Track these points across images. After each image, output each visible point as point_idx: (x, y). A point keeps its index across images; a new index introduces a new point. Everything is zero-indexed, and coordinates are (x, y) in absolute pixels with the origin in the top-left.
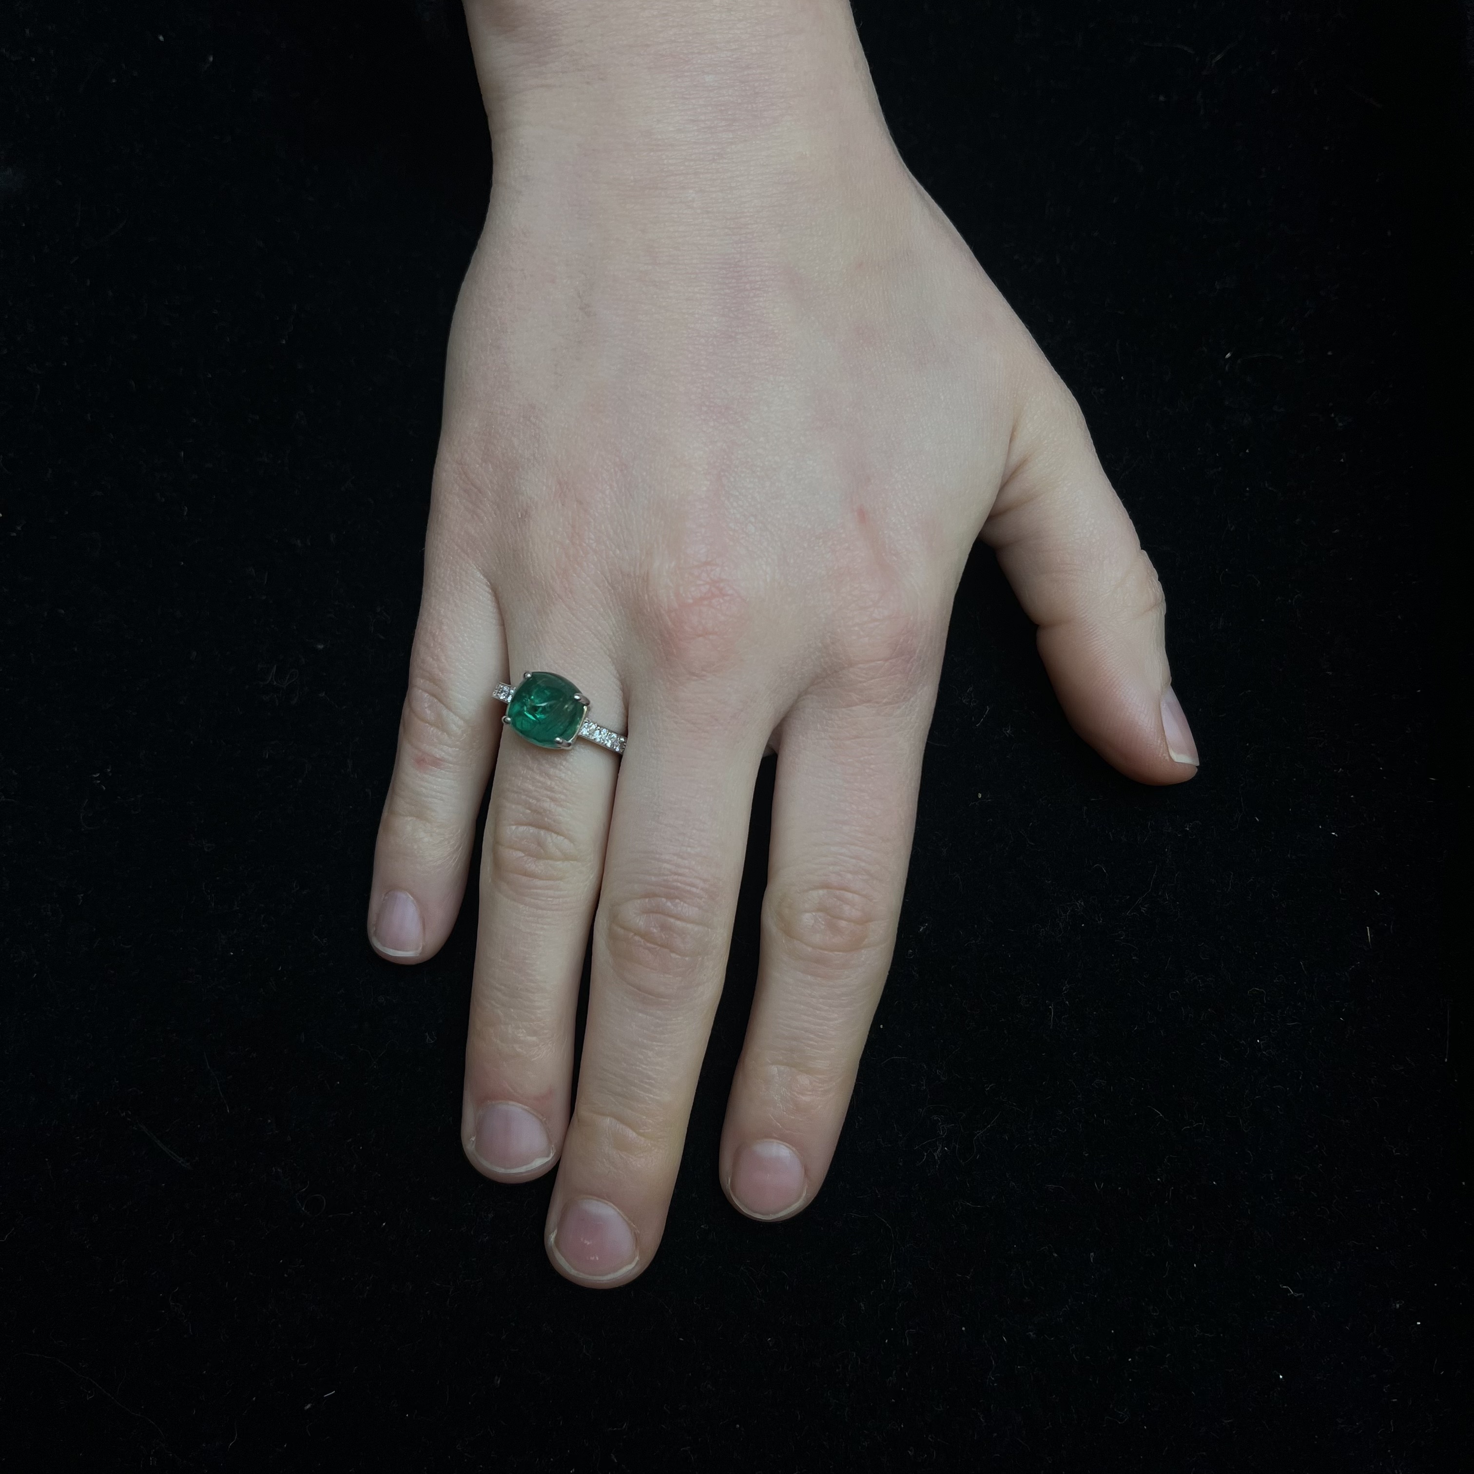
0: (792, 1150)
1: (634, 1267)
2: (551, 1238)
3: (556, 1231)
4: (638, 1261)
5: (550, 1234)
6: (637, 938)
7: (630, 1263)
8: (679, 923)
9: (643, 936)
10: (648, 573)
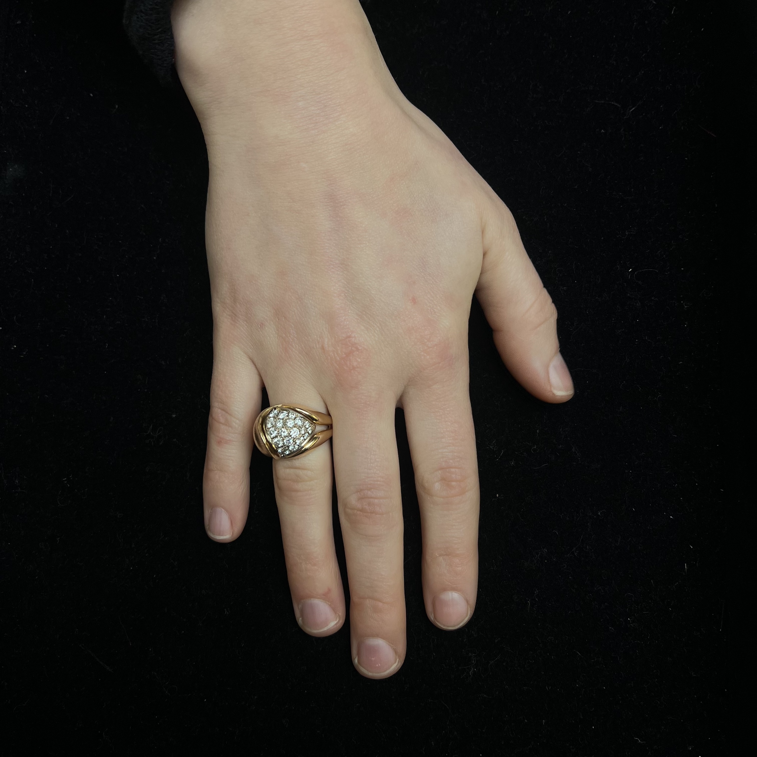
0: (459, 594)
1: (398, 664)
2: (356, 661)
3: (357, 657)
4: (398, 661)
5: (355, 659)
6: (358, 512)
7: (395, 663)
8: (376, 501)
9: (361, 511)
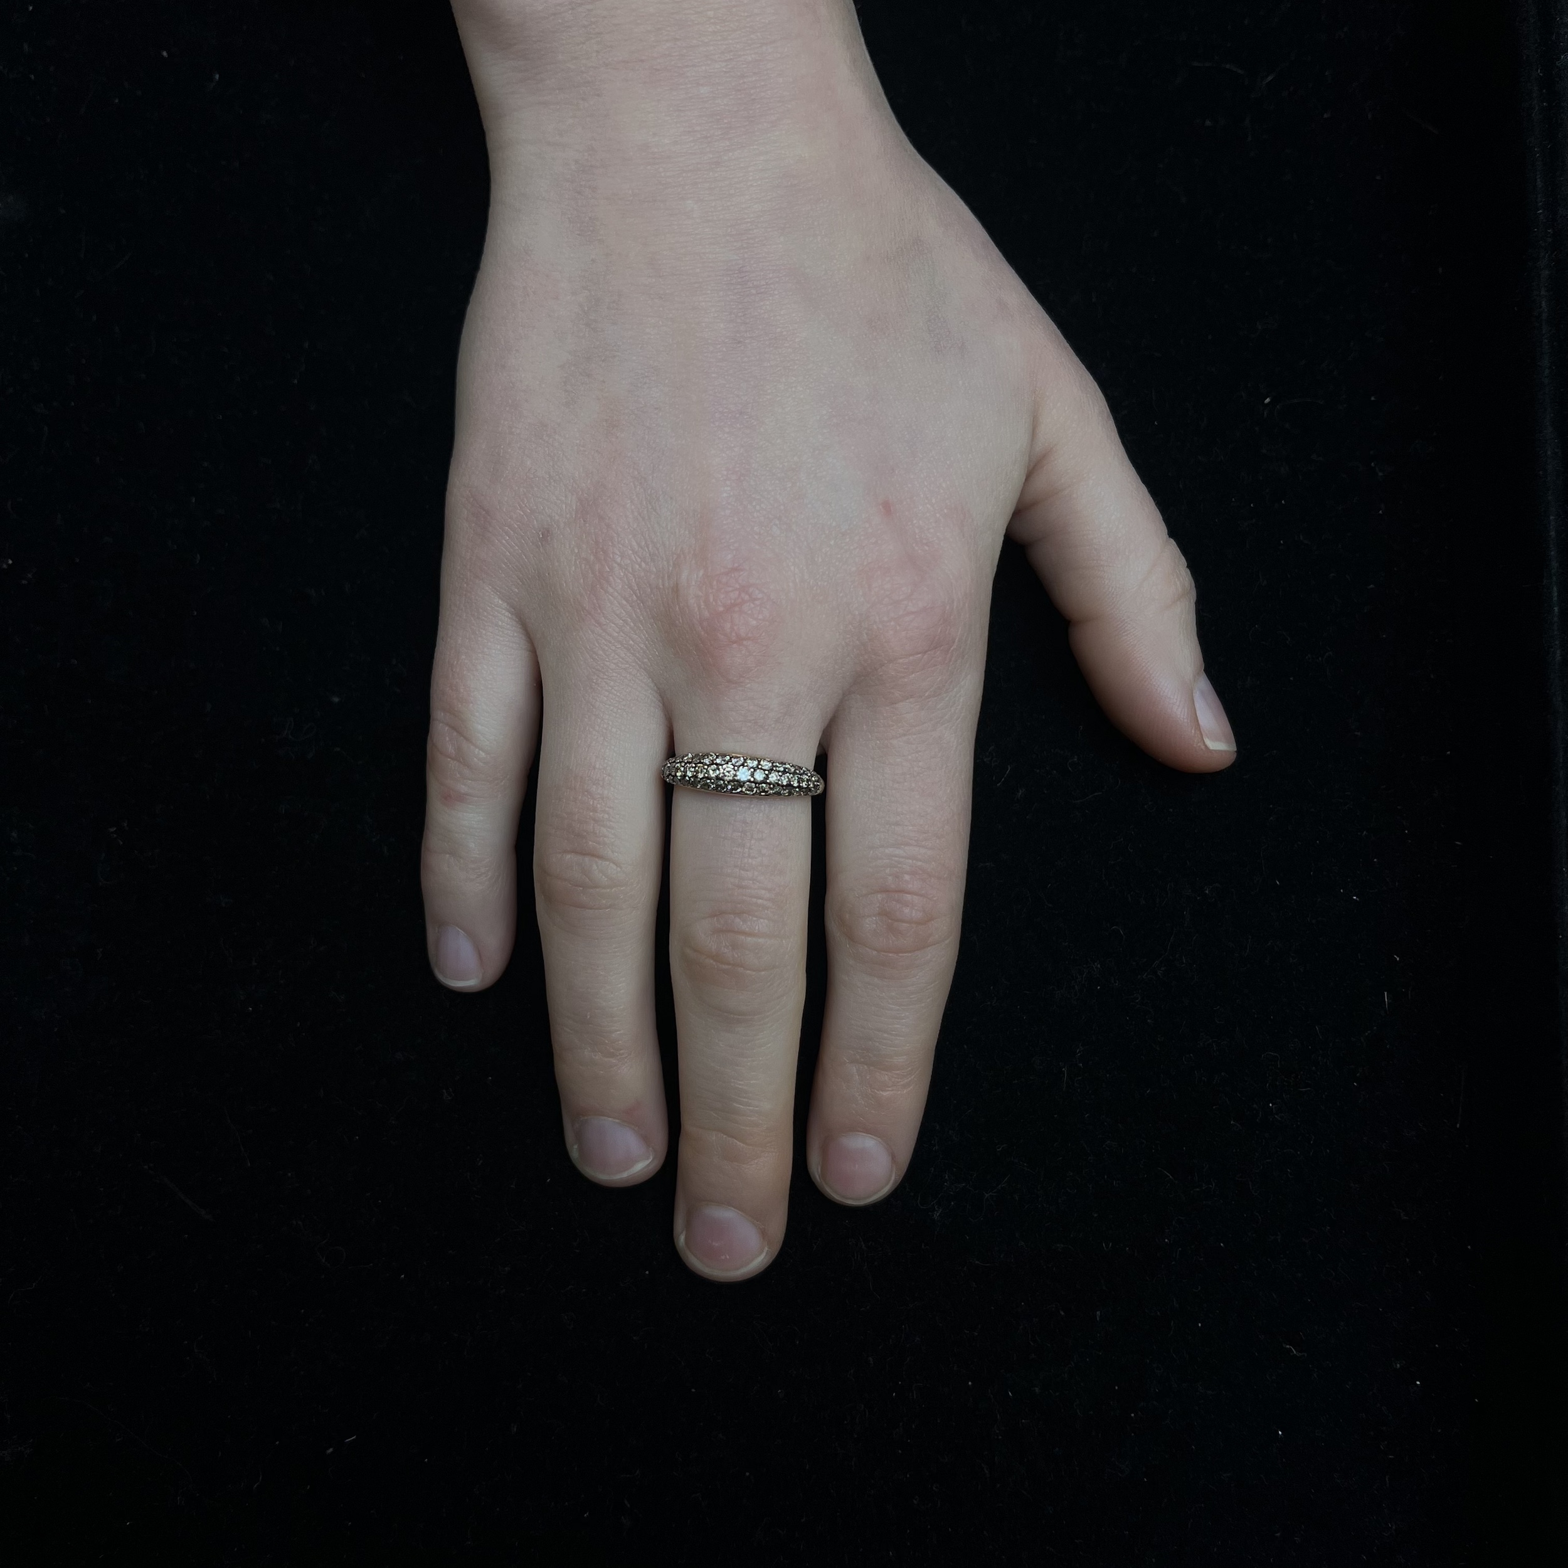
0: (878, 1141)
1: (764, 1258)
3: (684, 1233)
4: (768, 1250)
5: (679, 1236)
6: (709, 961)
7: (760, 1255)
8: (749, 940)
10: (677, 584)
